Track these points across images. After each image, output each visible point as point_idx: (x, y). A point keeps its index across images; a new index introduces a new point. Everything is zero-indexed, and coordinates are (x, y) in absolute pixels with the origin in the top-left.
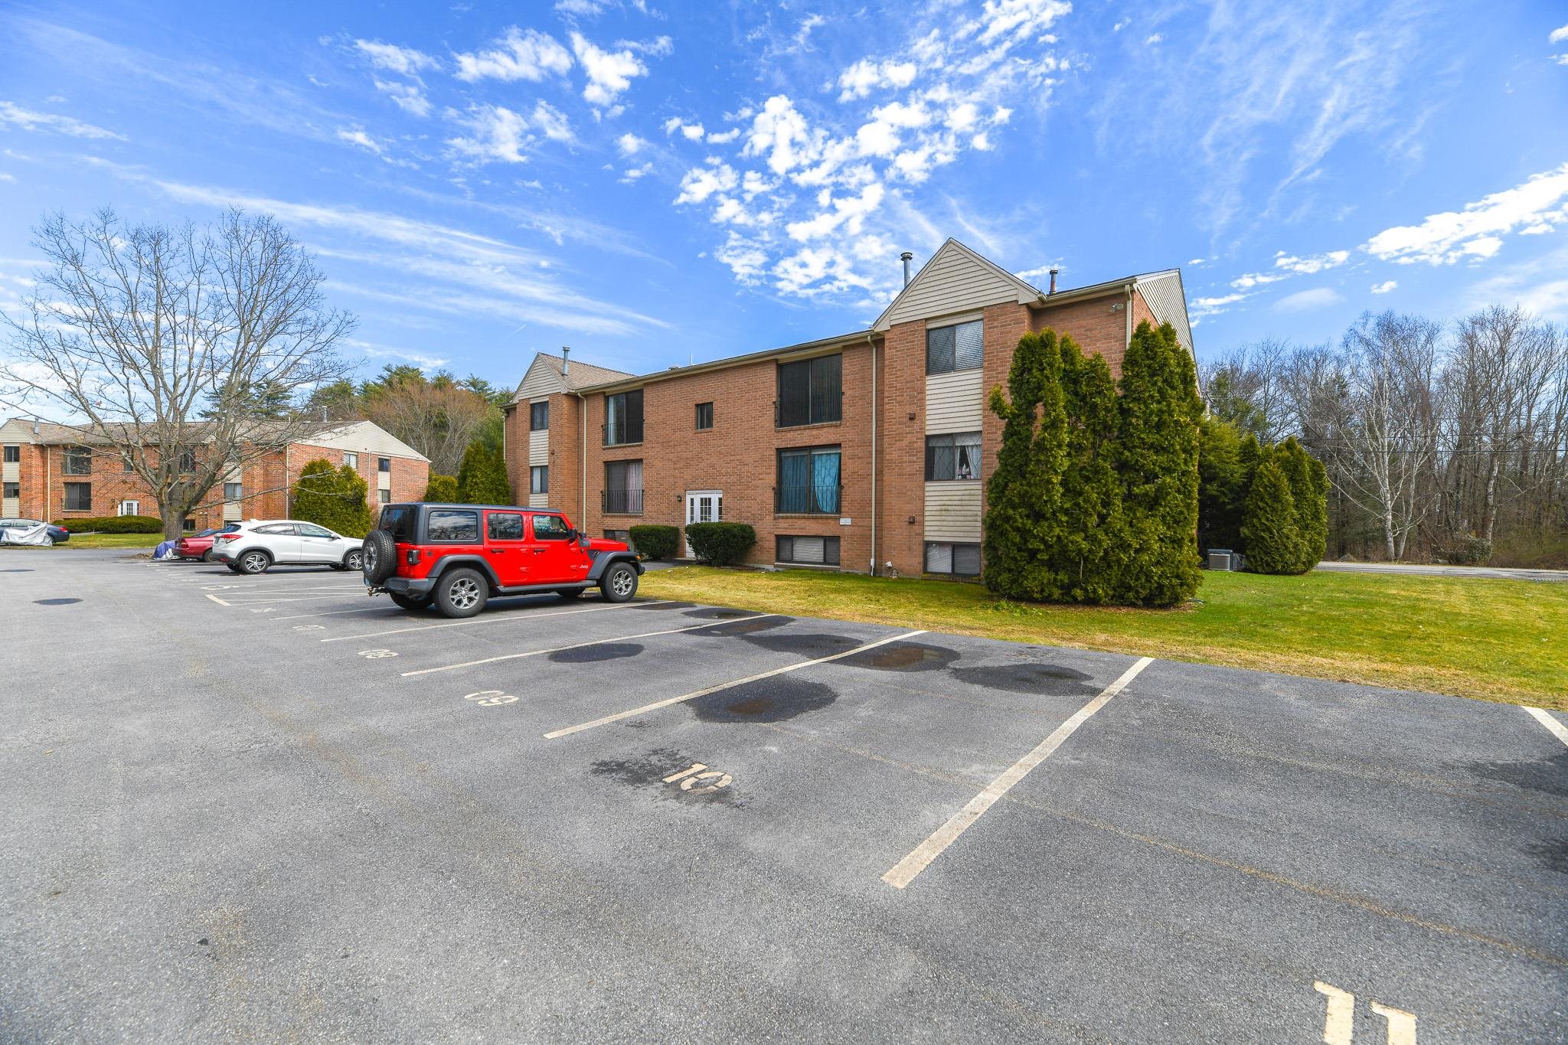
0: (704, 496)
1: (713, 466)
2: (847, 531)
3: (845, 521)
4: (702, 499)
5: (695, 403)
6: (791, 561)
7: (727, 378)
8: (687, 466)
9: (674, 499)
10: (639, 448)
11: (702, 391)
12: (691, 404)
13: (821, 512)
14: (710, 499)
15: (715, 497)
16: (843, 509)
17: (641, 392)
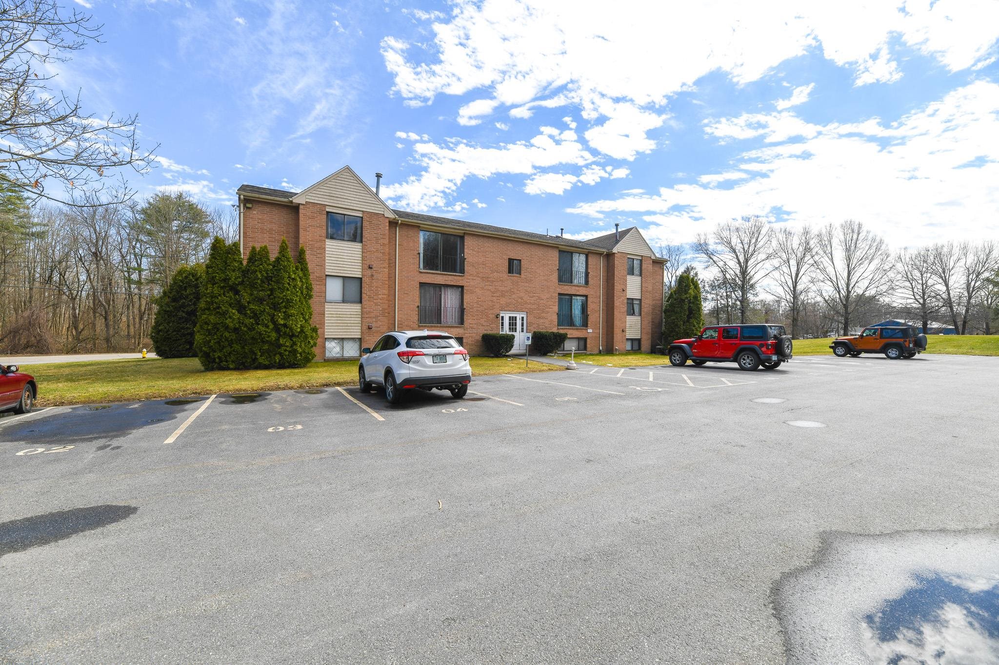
0: (512, 315)
1: (522, 298)
2: (590, 335)
3: (590, 331)
4: (510, 317)
5: (508, 257)
6: (564, 350)
7: (531, 248)
8: (503, 296)
9: (492, 316)
10: (460, 278)
11: (516, 252)
12: (506, 257)
13: (576, 326)
14: (516, 317)
15: (519, 316)
16: (589, 325)
17: (462, 238)
